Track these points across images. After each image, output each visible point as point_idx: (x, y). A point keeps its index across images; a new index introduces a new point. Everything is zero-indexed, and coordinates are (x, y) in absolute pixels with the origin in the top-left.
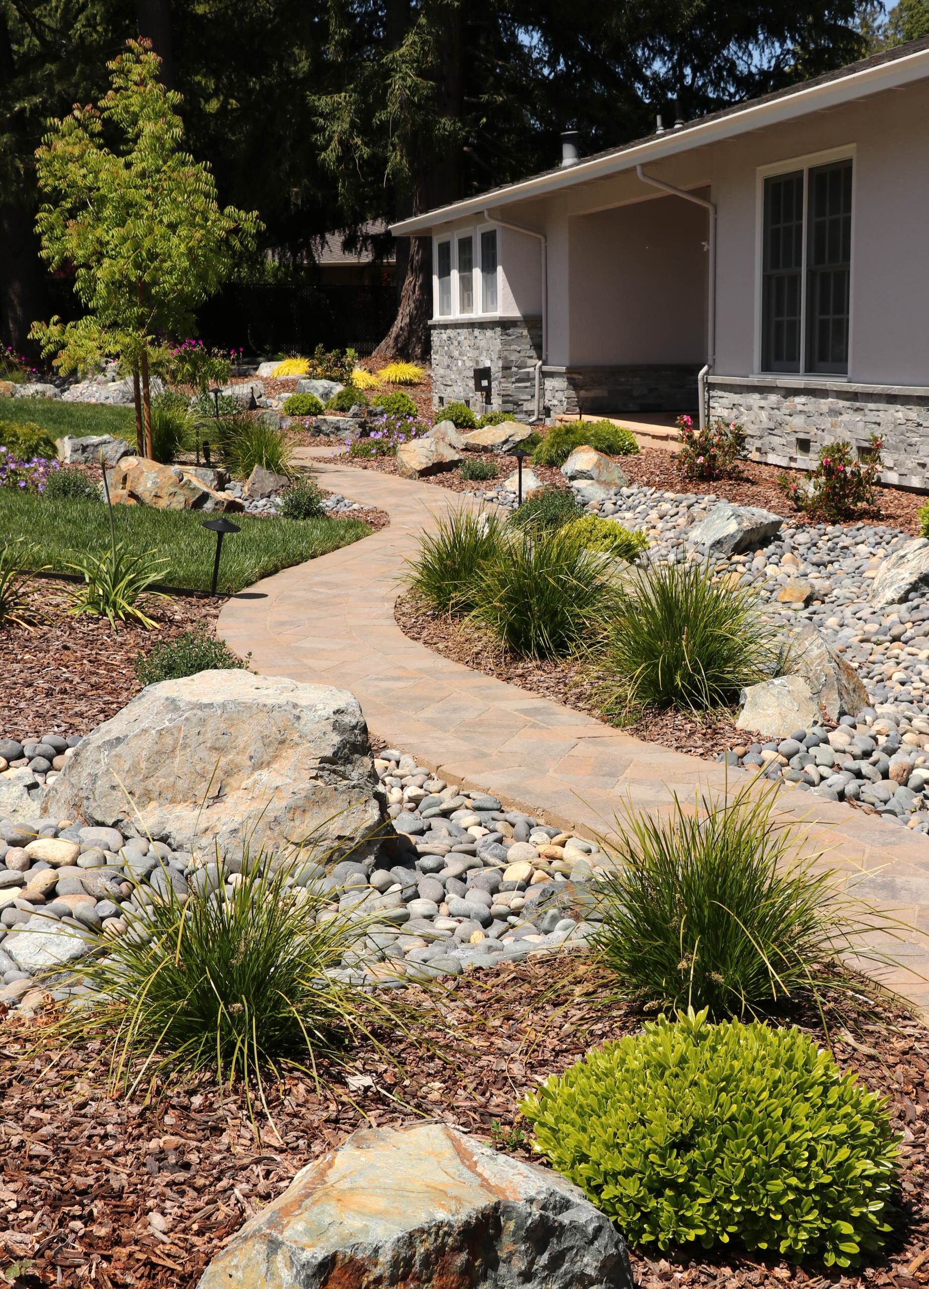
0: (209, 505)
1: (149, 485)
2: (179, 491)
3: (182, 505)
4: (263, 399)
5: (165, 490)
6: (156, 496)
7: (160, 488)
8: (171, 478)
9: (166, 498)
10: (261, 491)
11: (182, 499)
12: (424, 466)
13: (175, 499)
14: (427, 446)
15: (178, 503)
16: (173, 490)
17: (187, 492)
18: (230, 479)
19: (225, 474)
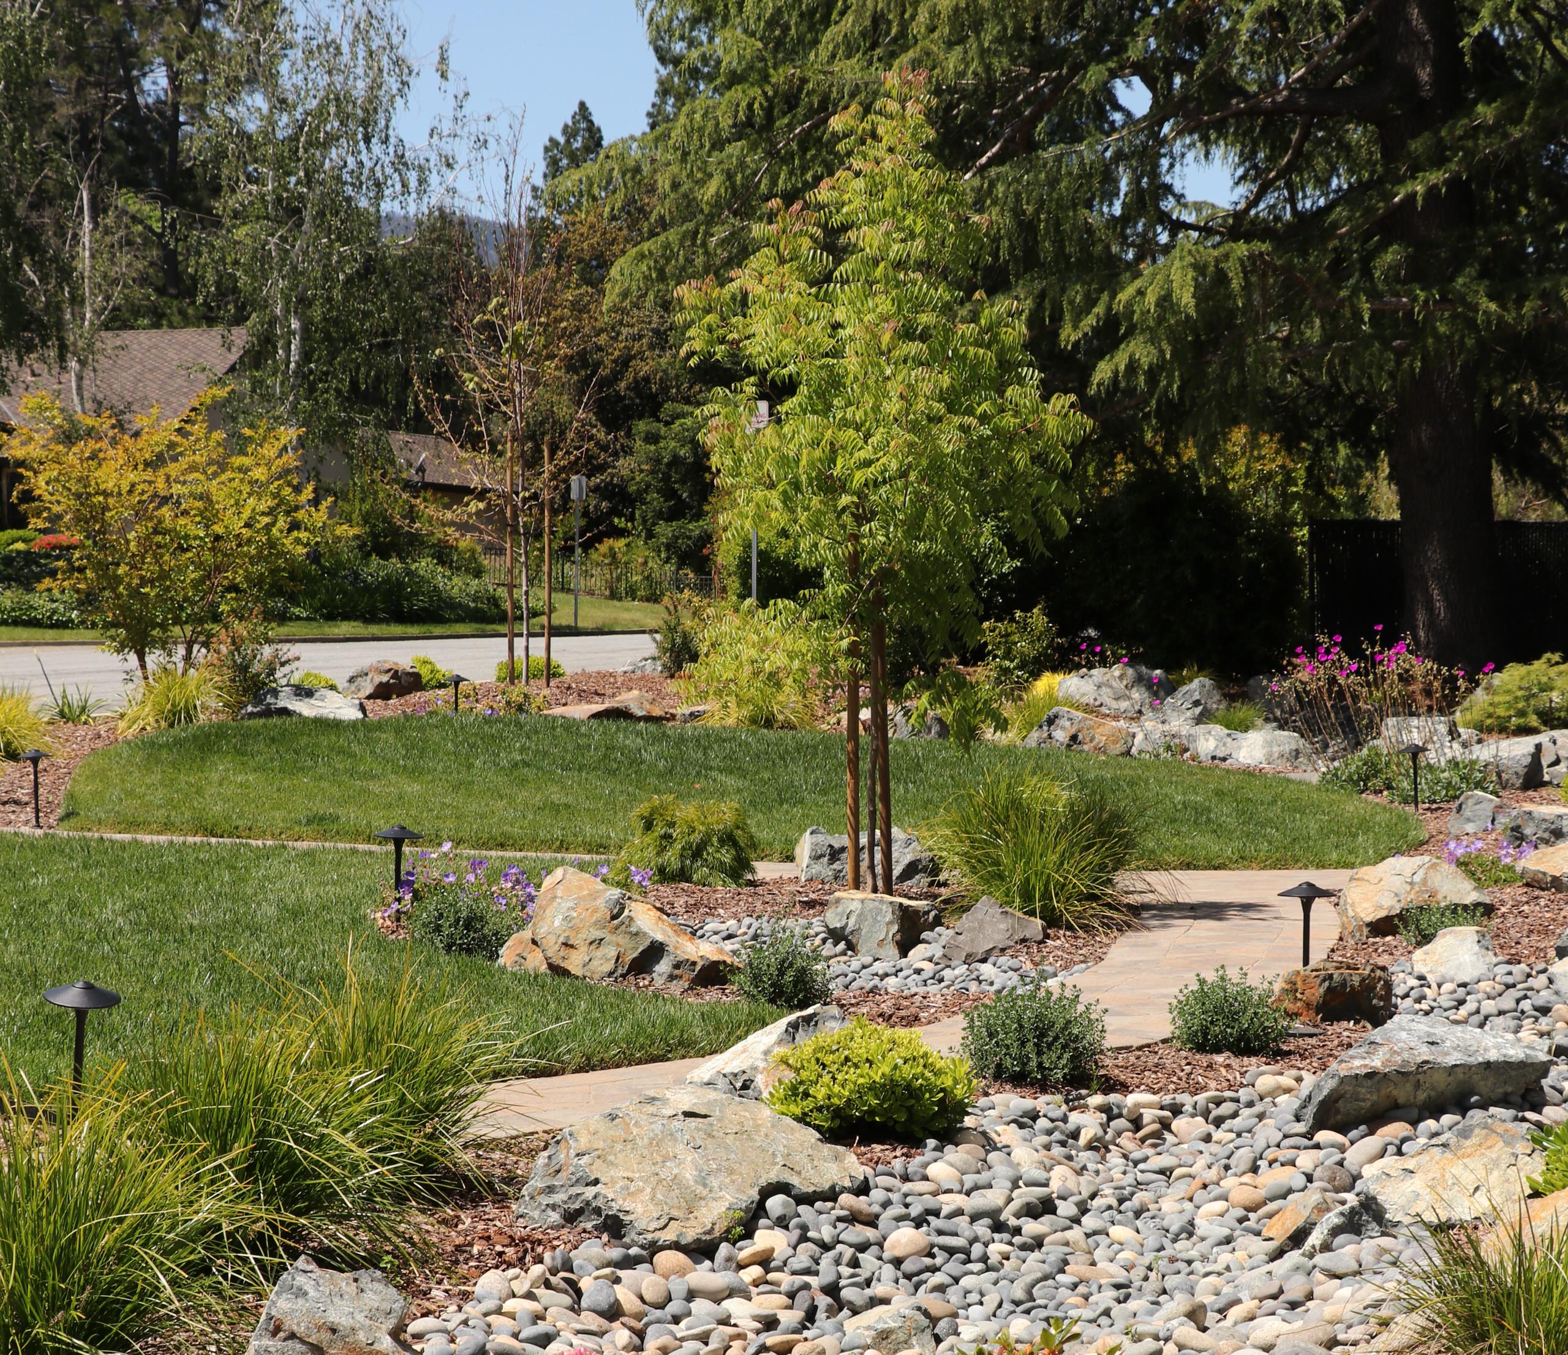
0: (663, 967)
1: (557, 923)
2: (609, 937)
3: (609, 966)
4: (1562, 768)
5: (583, 935)
6: (565, 944)
7: (576, 929)
8: (595, 911)
9: (583, 949)
10: (968, 949)
11: (612, 953)
13: (599, 953)
14: (1408, 872)
15: (603, 962)
16: (598, 934)
17: (623, 940)
18: (938, 922)
19: (928, 913)
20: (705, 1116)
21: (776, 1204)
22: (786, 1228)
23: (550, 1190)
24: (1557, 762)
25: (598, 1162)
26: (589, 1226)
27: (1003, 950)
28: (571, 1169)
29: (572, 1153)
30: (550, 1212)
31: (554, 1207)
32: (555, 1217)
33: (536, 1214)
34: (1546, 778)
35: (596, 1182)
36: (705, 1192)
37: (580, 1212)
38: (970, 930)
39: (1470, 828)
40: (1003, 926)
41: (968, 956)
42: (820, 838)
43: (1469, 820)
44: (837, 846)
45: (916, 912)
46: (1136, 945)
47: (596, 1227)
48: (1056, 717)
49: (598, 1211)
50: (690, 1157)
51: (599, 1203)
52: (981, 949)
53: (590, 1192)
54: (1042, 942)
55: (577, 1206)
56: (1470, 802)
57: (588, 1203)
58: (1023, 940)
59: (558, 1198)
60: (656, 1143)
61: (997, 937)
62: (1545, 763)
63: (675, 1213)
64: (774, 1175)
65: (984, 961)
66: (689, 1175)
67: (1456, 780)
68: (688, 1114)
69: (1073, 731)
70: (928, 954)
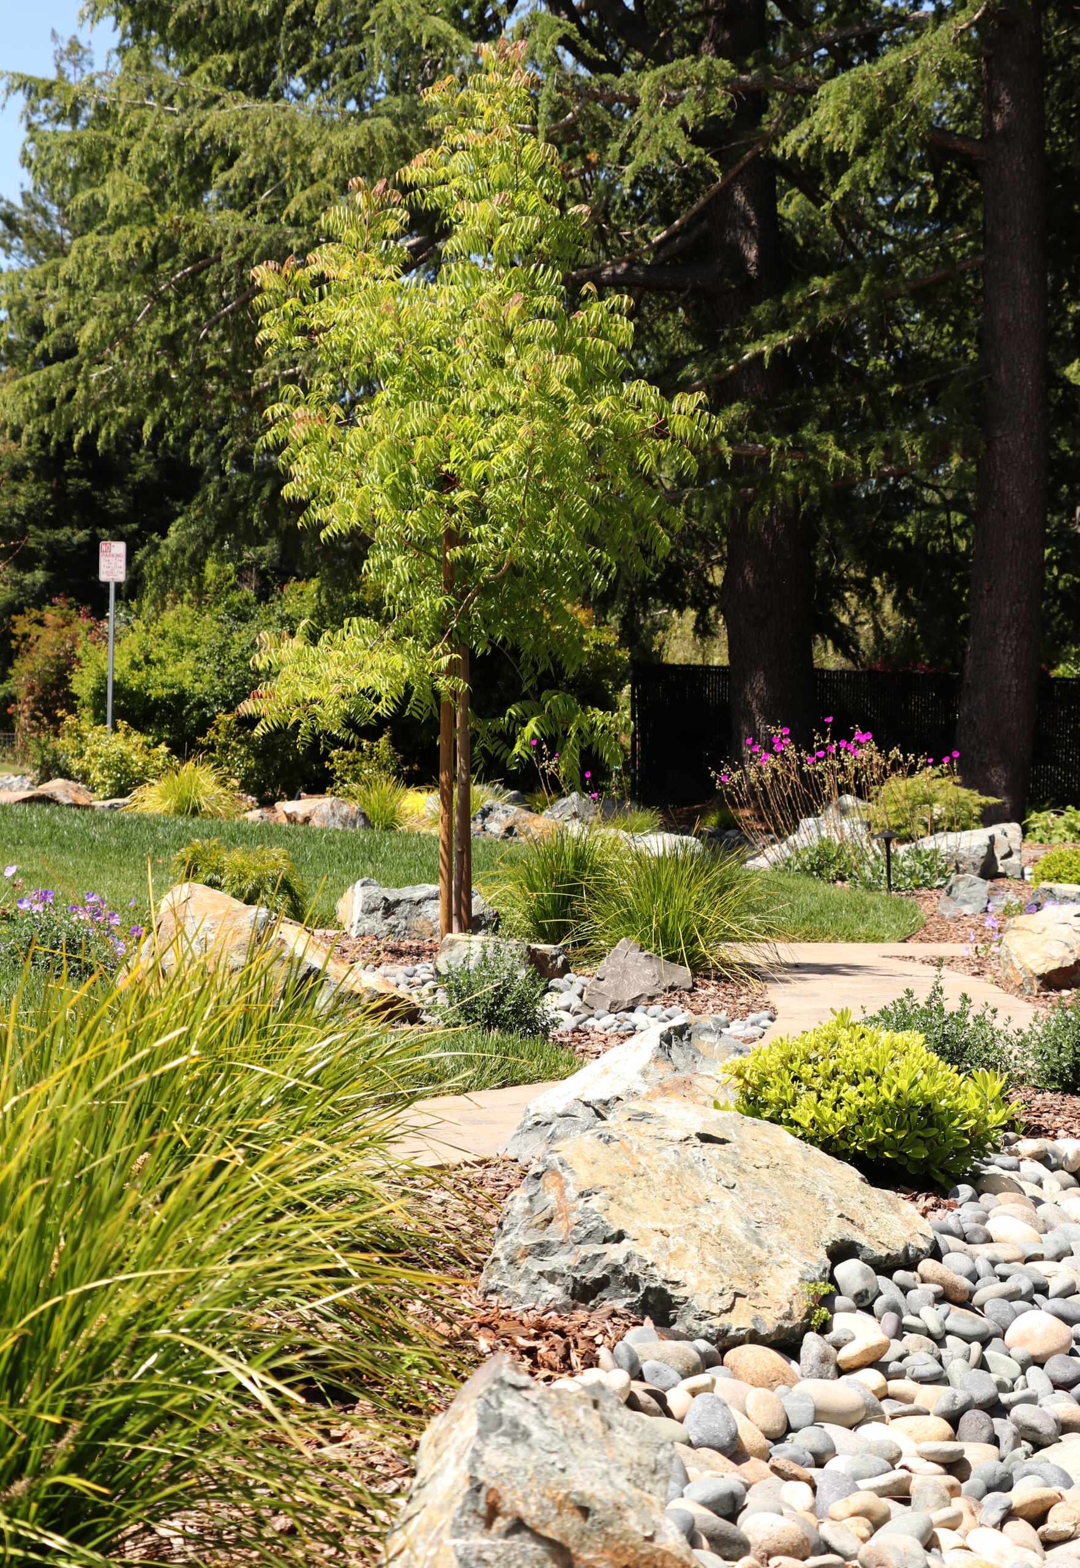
4: (1014, 860)
7: (214, 954)
10: (612, 997)
12: (1055, 965)
18: (565, 969)
19: (555, 957)
20: (723, 1142)
21: (851, 1272)
22: (869, 1310)
23: (543, 1249)
24: (1009, 854)
25: (613, 1206)
26: (619, 1305)
27: (651, 998)
28: (575, 1217)
29: (572, 1192)
30: (544, 1284)
31: (552, 1276)
32: (554, 1292)
33: (521, 1288)
34: (1001, 870)
35: (620, 1237)
36: (764, 1255)
37: (601, 1284)
38: (612, 976)
39: (967, 909)
40: (648, 972)
41: (614, 1004)
42: (373, 890)
43: (965, 902)
44: (391, 899)
45: (544, 956)
46: (793, 995)
47: (630, 1306)
48: (490, 809)
49: (633, 1282)
50: (727, 1200)
51: (634, 1268)
52: (627, 998)
53: (615, 1253)
54: (691, 991)
55: (596, 1273)
56: (962, 885)
57: (617, 1270)
58: (672, 988)
59: (559, 1261)
60: (674, 1178)
61: (643, 983)
62: (998, 854)
63: (741, 1287)
64: (835, 1231)
65: (631, 1009)
66: (736, 1229)
67: (919, 867)
68: (706, 1138)
69: (508, 823)
70: (565, 1003)
